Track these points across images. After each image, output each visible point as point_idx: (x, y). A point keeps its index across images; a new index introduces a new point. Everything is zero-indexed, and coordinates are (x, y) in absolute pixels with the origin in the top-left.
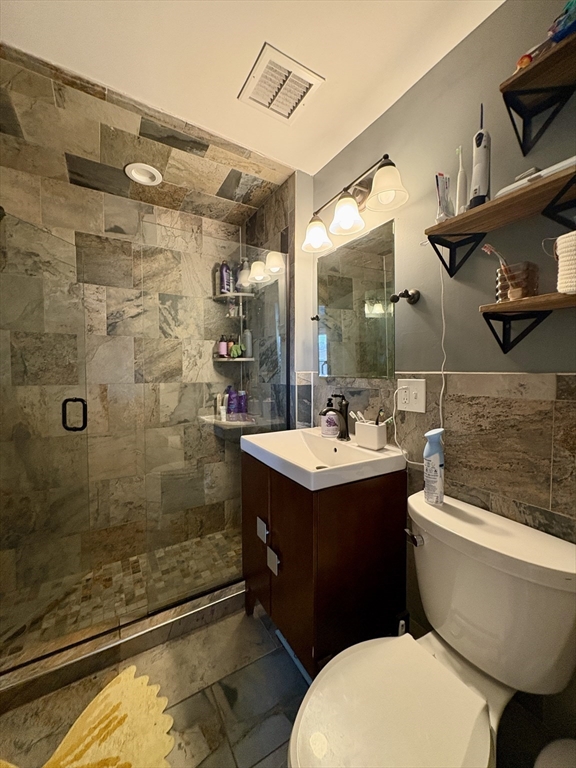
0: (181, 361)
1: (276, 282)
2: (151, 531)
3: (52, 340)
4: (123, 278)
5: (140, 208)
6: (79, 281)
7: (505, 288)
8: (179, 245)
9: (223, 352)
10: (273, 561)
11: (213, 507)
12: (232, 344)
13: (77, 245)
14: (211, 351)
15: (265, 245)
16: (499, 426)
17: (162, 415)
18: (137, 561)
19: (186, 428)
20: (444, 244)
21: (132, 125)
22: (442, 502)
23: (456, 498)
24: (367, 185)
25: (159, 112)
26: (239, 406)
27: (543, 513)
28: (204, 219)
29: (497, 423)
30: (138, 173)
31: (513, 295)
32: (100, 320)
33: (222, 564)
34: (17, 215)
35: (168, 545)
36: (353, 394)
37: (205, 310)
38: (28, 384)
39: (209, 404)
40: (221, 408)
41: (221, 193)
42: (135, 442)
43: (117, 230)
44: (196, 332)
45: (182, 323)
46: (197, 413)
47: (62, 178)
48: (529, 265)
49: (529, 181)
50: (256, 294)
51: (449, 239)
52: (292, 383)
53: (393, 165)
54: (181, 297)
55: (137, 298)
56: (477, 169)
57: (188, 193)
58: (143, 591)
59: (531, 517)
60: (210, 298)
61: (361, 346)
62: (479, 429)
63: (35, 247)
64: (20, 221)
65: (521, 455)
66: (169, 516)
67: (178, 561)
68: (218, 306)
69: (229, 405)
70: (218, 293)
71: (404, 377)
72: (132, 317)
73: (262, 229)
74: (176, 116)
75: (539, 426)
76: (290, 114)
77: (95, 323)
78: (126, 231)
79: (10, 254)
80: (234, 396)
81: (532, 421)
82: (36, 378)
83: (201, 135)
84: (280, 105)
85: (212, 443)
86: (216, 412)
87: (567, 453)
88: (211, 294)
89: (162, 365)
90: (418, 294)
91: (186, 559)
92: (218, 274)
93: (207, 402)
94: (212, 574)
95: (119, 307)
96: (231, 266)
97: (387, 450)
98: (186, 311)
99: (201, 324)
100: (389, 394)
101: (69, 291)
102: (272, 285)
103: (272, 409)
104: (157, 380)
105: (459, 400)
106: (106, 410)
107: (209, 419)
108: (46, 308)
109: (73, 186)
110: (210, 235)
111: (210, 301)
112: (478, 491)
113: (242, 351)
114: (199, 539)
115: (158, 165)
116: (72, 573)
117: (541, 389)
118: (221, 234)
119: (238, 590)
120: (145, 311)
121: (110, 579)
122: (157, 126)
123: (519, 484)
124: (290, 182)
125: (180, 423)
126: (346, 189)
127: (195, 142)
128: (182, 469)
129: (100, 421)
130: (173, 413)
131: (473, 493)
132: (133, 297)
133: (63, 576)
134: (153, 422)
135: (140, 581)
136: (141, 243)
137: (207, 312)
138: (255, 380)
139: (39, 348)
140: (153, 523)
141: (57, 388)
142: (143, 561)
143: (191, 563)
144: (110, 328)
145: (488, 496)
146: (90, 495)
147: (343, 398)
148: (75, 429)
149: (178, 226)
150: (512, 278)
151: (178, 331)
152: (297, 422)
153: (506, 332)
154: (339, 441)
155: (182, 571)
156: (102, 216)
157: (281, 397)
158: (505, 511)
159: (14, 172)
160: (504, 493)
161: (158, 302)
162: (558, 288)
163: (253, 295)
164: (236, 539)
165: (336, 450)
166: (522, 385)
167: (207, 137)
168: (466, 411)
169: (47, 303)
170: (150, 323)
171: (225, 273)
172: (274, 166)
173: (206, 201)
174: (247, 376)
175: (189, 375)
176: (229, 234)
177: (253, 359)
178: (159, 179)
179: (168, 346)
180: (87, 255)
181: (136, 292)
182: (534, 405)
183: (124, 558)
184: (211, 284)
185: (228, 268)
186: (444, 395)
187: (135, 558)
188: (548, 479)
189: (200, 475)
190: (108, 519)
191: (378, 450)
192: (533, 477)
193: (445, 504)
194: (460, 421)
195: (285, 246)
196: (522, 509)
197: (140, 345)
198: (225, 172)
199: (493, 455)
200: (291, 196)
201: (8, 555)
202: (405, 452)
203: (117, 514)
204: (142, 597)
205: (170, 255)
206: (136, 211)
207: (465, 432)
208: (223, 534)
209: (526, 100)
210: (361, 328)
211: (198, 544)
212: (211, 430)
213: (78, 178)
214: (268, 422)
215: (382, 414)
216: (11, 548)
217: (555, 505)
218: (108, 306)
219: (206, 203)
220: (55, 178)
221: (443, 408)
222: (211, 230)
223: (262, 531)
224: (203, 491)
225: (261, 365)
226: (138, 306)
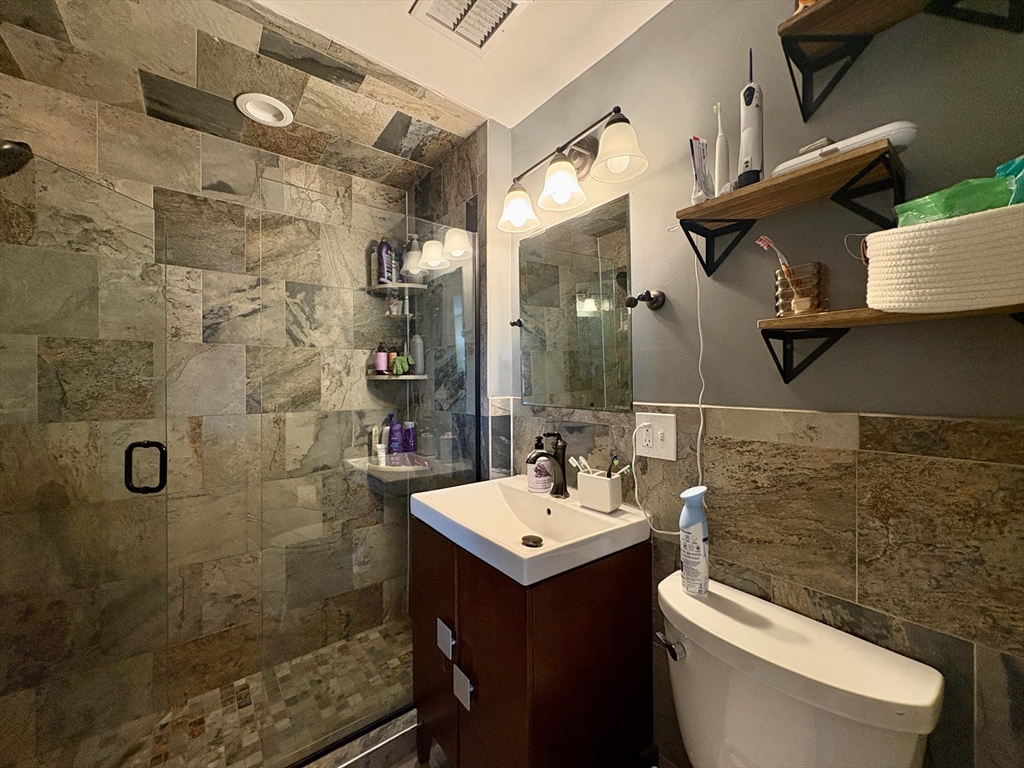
0: (319, 381)
1: (460, 270)
2: (269, 637)
3: (111, 350)
4: (229, 258)
5: (259, 157)
6: (158, 261)
7: (787, 296)
8: (318, 212)
9: (383, 366)
10: (463, 688)
11: (365, 591)
12: (394, 355)
13: (156, 207)
14: (363, 363)
15: (444, 218)
16: (783, 484)
17: (289, 460)
18: (246, 687)
19: (325, 478)
20: (701, 232)
21: (248, 38)
22: (707, 591)
23: (722, 582)
24: (590, 146)
25: (290, 22)
26: (405, 443)
27: (847, 606)
28: (355, 178)
29: (778, 479)
30: (257, 108)
31: (799, 306)
32: (192, 321)
33: (381, 681)
34: (55, 159)
35: (298, 656)
36: (571, 430)
37: (355, 307)
38: (67, 419)
39: (360, 441)
40: (379, 446)
41: (382, 143)
42: (245, 503)
43: (221, 187)
44: (342, 338)
45: (321, 326)
46: (342, 456)
47: (134, 106)
48: (820, 266)
49: (822, 155)
50: (429, 285)
51: (708, 226)
52: (483, 413)
53: (627, 121)
54: (320, 288)
55: (252, 287)
56: (746, 136)
57: (332, 141)
58: (255, 738)
59: (830, 612)
60: (363, 289)
61: (572, 356)
62: (753, 485)
63: (86, 208)
64: (59, 168)
65: (814, 525)
66: (297, 612)
67: (311, 682)
68: (375, 301)
69: (390, 442)
70: (374, 283)
71: (644, 409)
72: (244, 316)
73: (439, 197)
74: (316, 30)
75: (837, 484)
76: (483, 43)
77: (184, 325)
78: (236, 190)
79: (41, 217)
80: (398, 427)
81: (828, 479)
82: (81, 410)
83: (354, 60)
84: (470, 28)
85: (365, 499)
86: (371, 453)
87: (878, 523)
88: (363, 283)
89: (289, 386)
90: (662, 296)
91: (324, 676)
92: (374, 256)
93: (357, 438)
94: (364, 698)
95: (223, 300)
96: (394, 245)
97: (624, 512)
98: (326, 307)
99: (350, 326)
100: (623, 433)
101: (141, 276)
102: (452, 274)
103: (455, 448)
104: (282, 407)
105: (725, 445)
106: (200, 456)
107: (359, 462)
108: (102, 301)
109: (153, 120)
110: (363, 200)
111: (362, 293)
112: (754, 573)
113: (411, 364)
114: (344, 642)
115: (287, 98)
116: (138, 717)
117: (840, 434)
118: (380, 200)
119: (406, 725)
120: (265, 307)
121: (201, 722)
122: (286, 41)
123: (812, 565)
124: (480, 134)
125: (316, 470)
126: (560, 150)
127: (344, 70)
128: (319, 539)
129: (189, 472)
130: (305, 457)
131: (747, 575)
132: (246, 287)
133: (119, 725)
134: (275, 471)
135: (248, 721)
136: (259, 207)
137: (358, 309)
138: (428, 406)
139: (89, 363)
140: (273, 625)
141: (116, 425)
142: (256, 684)
143: (333, 682)
144: (208, 331)
145: (769, 580)
146: (170, 589)
147: (558, 437)
148: (147, 490)
149: (316, 186)
150: (798, 283)
151: (316, 336)
152: (491, 469)
153: (788, 354)
154: (553, 499)
155: (318, 697)
156: (198, 166)
157: (467, 432)
158: (792, 601)
159: (52, 92)
160: (791, 576)
161: (284, 294)
162: (868, 302)
163: (425, 287)
164: (401, 638)
165: (549, 512)
166: (811, 428)
167: (363, 64)
168: (735, 460)
169: (103, 293)
170: (272, 325)
171: (384, 254)
172: (459, 112)
173: (358, 154)
174: (417, 400)
175: (330, 400)
176: (391, 200)
177: (425, 377)
178: (289, 118)
179: (299, 358)
180: (173, 223)
181: (250, 279)
182: (830, 455)
183: (225, 682)
184: (364, 269)
185: (389, 248)
186: (702, 438)
187: (243, 681)
188: (852, 559)
189: (346, 546)
190: (199, 623)
191: (611, 513)
192: (831, 556)
193: (710, 593)
194: (726, 473)
195: (473, 221)
196: (817, 600)
197: (255, 358)
198: (386, 116)
199: (774, 524)
200: (481, 154)
201: (23, 699)
202: (648, 515)
203: (214, 616)
204: (253, 749)
205: (302, 225)
206: (252, 162)
207: (733, 489)
208: (380, 632)
209: (809, 49)
210: (571, 333)
211: (343, 650)
212: (364, 481)
213: (162, 109)
214: (447, 467)
215: (616, 462)
216: (28, 686)
217: (864, 596)
218: (205, 300)
219: (359, 157)
220: (122, 105)
221: (702, 455)
222: (365, 193)
223: (446, 640)
224: (351, 569)
225: (438, 385)
226: (253, 300)
